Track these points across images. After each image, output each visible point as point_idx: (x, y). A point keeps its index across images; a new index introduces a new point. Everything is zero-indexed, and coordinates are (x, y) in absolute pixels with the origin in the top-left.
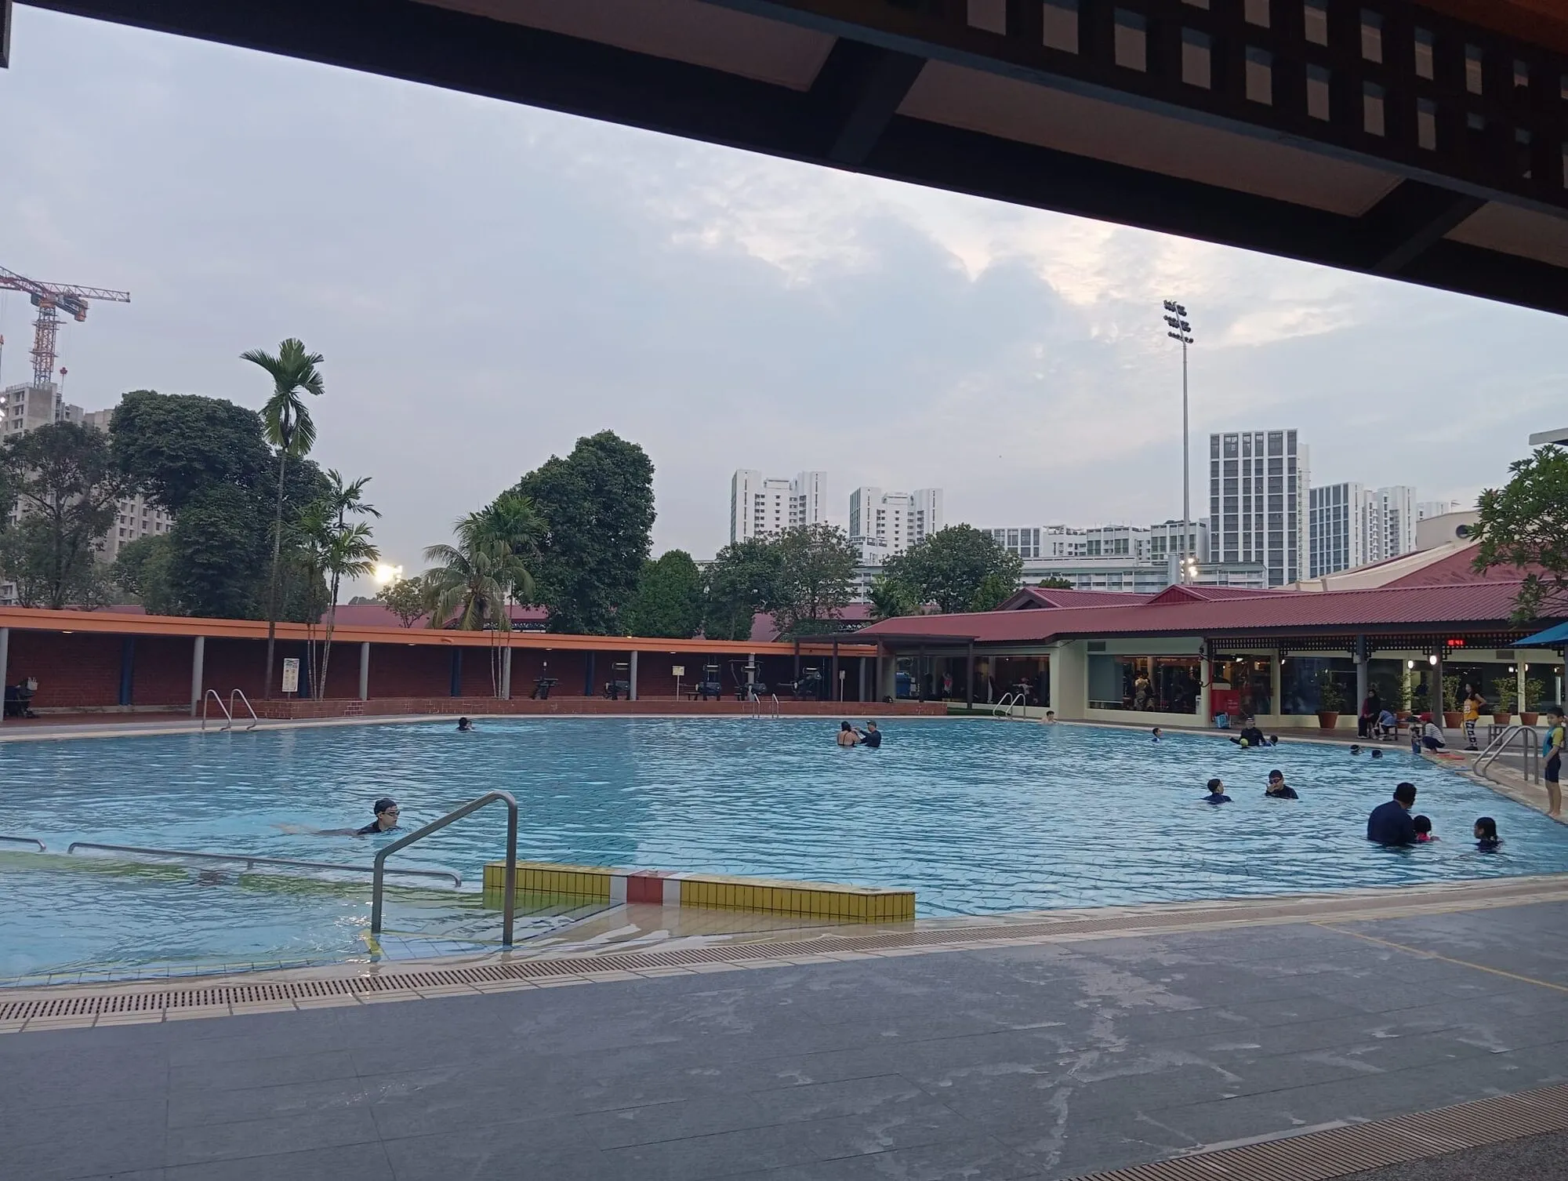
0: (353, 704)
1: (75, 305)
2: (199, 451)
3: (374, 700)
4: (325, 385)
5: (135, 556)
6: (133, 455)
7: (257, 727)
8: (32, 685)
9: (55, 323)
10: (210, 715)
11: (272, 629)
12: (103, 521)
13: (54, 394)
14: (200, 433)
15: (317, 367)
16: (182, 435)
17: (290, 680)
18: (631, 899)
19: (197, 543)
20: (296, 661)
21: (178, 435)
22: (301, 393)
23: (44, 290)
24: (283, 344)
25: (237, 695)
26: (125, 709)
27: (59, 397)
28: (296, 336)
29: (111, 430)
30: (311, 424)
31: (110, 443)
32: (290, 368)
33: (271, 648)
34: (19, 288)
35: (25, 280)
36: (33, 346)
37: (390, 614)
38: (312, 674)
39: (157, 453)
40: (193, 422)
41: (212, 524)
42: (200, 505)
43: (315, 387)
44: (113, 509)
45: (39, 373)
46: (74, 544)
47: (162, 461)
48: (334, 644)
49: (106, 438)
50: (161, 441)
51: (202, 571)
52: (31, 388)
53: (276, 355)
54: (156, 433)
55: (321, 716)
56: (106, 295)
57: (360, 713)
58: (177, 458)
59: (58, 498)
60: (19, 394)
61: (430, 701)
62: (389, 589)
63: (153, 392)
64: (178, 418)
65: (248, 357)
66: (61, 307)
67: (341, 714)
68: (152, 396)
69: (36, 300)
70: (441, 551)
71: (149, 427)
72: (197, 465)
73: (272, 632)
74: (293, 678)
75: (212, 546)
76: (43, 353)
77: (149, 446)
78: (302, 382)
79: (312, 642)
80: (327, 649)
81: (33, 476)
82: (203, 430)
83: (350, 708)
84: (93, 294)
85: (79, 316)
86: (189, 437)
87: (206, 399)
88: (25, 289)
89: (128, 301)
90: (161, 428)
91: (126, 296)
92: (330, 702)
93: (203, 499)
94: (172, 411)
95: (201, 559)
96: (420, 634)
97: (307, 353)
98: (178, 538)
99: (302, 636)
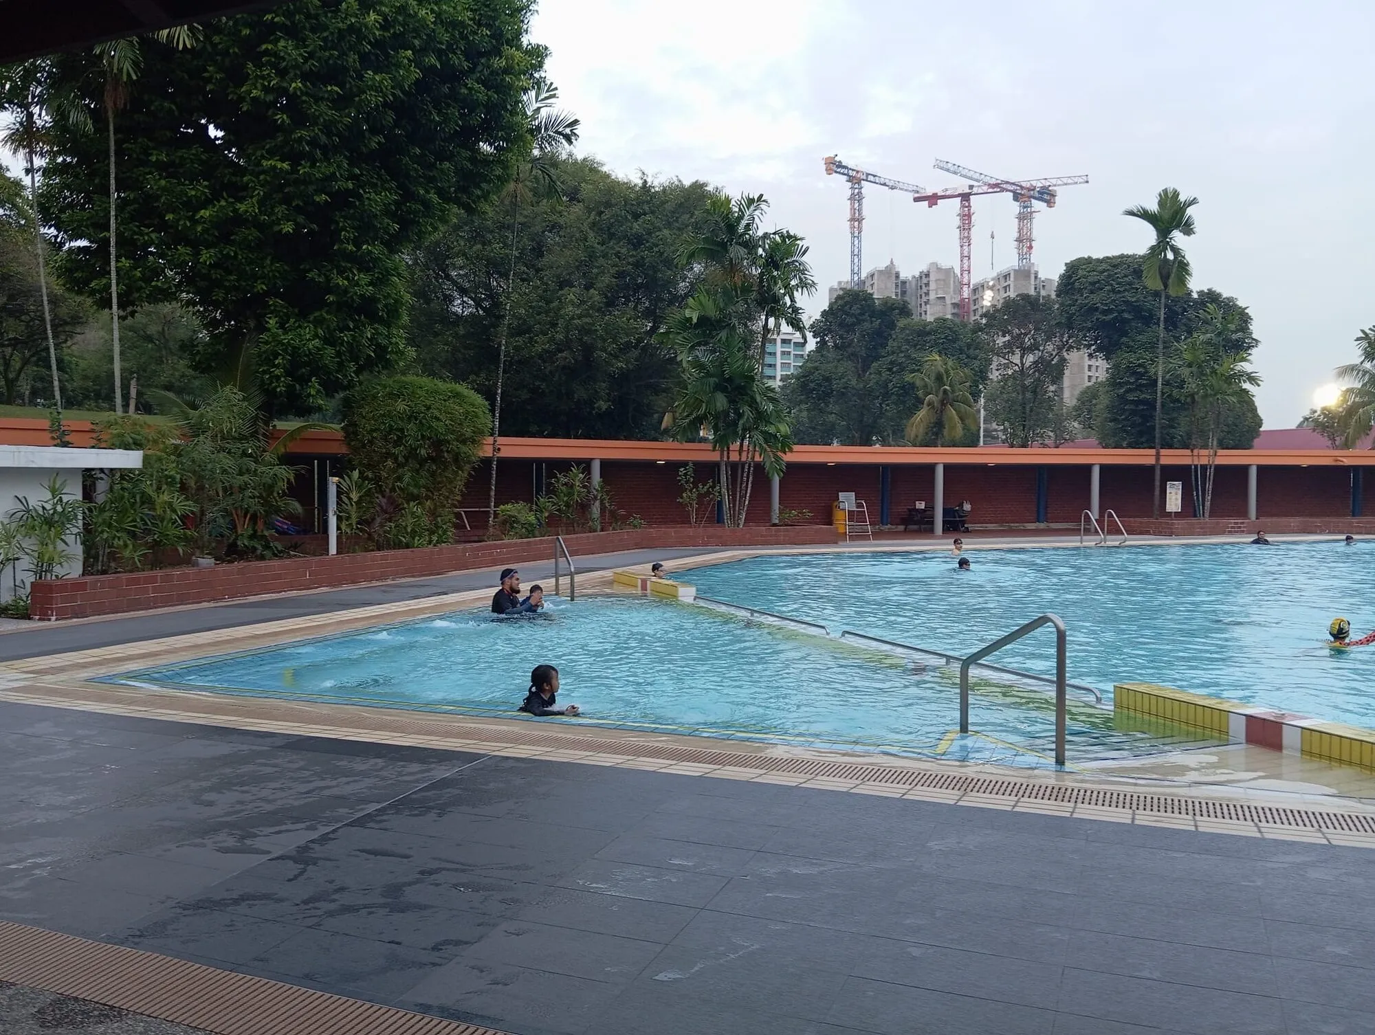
0: (1235, 523)
1: (1047, 195)
2: (1127, 302)
3: (1263, 519)
4: (1197, 226)
5: (1088, 397)
6: (1074, 314)
7: (1128, 543)
8: (967, 507)
9: (1031, 213)
10: (1110, 532)
11: (1158, 456)
12: (1055, 371)
13: (1033, 272)
14: (1128, 287)
15: (1190, 211)
16: (1113, 291)
17: (1174, 498)
18: (1251, 739)
19: (1128, 383)
20: (1179, 484)
21: (1109, 291)
22: (1178, 237)
23: (1022, 187)
24: (1160, 195)
25: (1110, 515)
26: (1042, 526)
27: (1036, 273)
28: (1171, 186)
29: (1058, 296)
30: (1187, 265)
31: (1056, 306)
32: (1166, 216)
33: (1158, 472)
34: (1003, 190)
35: (1007, 183)
36: (1016, 235)
37: (1317, 436)
38: (1197, 495)
39: (1093, 309)
40: (1122, 278)
41: (1140, 365)
42: (1131, 350)
43: (1188, 229)
44: (1063, 361)
45: (1022, 257)
46: (1034, 392)
47: (1097, 315)
48: (1219, 468)
49: (1054, 302)
50: (1095, 299)
51: (1132, 407)
52: (1015, 270)
53: (1153, 206)
54: (1092, 292)
55: (1204, 534)
56: (1070, 181)
57: (1243, 532)
58: (1110, 311)
59: (1022, 357)
60: (1007, 276)
61: (1318, 521)
62: (1315, 412)
63: (1089, 257)
64: (1109, 276)
65: (1131, 213)
66: (1035, 198)
67: (1222, 532)
68: (1089, 260)
69: (1017, 197)
70: (1352, 370)
71: (1086, 288)
72: (1126, 315)
73: (1158, 459)
74: (1177, 499)
75: (1141, 385)
76: (1024, 241)
77: (1087, 305)
78: (1177, 227)
79: (1196, 466)
80: (1211, 473)
81: (1001, 341)
82: (1130, 284)
83: (1232, 527)
84: (1060, 182)
85: (1050, 203)
86: (1119, 292)
87: (1135, 255)
88: (1007, 190)
89: (1087, 182)
90: (1095, 287)
91: (1085, 178)
92: (1214, 520)
93: (1132, 344)
94: (1104, 271)
95: (1131, 397)
96: (1321, 455)
97: (1182, 198)
98: (1114, 381)
99: (1186, 461)
